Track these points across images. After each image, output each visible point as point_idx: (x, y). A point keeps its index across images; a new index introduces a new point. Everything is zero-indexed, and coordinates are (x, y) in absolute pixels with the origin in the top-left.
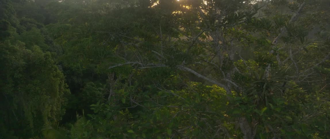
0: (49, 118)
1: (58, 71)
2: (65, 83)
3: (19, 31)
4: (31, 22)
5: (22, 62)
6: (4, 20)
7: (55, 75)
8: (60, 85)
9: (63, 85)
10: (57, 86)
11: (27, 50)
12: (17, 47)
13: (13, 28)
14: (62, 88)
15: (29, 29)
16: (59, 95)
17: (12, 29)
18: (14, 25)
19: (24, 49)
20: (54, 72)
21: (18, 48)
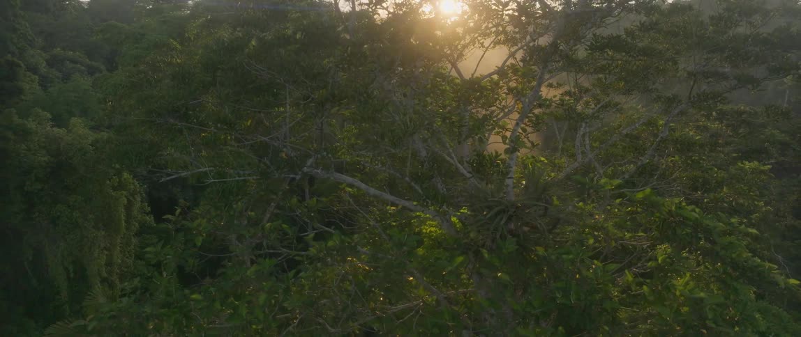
0: (104, 281)
1: (125, 177)
2: (142, 202)
3: (44, 82)
4: (74, 61)
5: (43, 158)
6: (9, 57)
7: (116, 184)
8: (129, 207)
9: (138, 205)
10: (122, 210)
11: (56, 130)
12: (31, 124)
13: (29, 77)
14: (135, 213)
15: (66, 78)
16: (127, 229)
17: (29, 79)
18: (34, 70)
19: (49, 128)
20: (114, 177)
21: (34, 126)
